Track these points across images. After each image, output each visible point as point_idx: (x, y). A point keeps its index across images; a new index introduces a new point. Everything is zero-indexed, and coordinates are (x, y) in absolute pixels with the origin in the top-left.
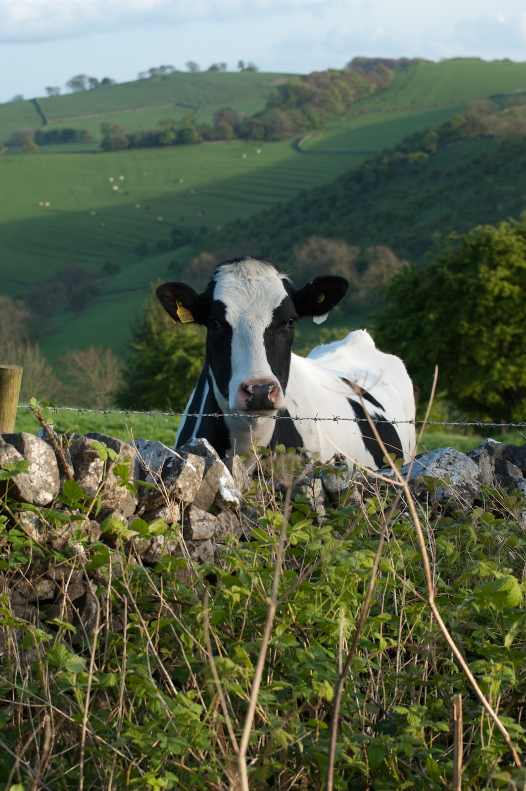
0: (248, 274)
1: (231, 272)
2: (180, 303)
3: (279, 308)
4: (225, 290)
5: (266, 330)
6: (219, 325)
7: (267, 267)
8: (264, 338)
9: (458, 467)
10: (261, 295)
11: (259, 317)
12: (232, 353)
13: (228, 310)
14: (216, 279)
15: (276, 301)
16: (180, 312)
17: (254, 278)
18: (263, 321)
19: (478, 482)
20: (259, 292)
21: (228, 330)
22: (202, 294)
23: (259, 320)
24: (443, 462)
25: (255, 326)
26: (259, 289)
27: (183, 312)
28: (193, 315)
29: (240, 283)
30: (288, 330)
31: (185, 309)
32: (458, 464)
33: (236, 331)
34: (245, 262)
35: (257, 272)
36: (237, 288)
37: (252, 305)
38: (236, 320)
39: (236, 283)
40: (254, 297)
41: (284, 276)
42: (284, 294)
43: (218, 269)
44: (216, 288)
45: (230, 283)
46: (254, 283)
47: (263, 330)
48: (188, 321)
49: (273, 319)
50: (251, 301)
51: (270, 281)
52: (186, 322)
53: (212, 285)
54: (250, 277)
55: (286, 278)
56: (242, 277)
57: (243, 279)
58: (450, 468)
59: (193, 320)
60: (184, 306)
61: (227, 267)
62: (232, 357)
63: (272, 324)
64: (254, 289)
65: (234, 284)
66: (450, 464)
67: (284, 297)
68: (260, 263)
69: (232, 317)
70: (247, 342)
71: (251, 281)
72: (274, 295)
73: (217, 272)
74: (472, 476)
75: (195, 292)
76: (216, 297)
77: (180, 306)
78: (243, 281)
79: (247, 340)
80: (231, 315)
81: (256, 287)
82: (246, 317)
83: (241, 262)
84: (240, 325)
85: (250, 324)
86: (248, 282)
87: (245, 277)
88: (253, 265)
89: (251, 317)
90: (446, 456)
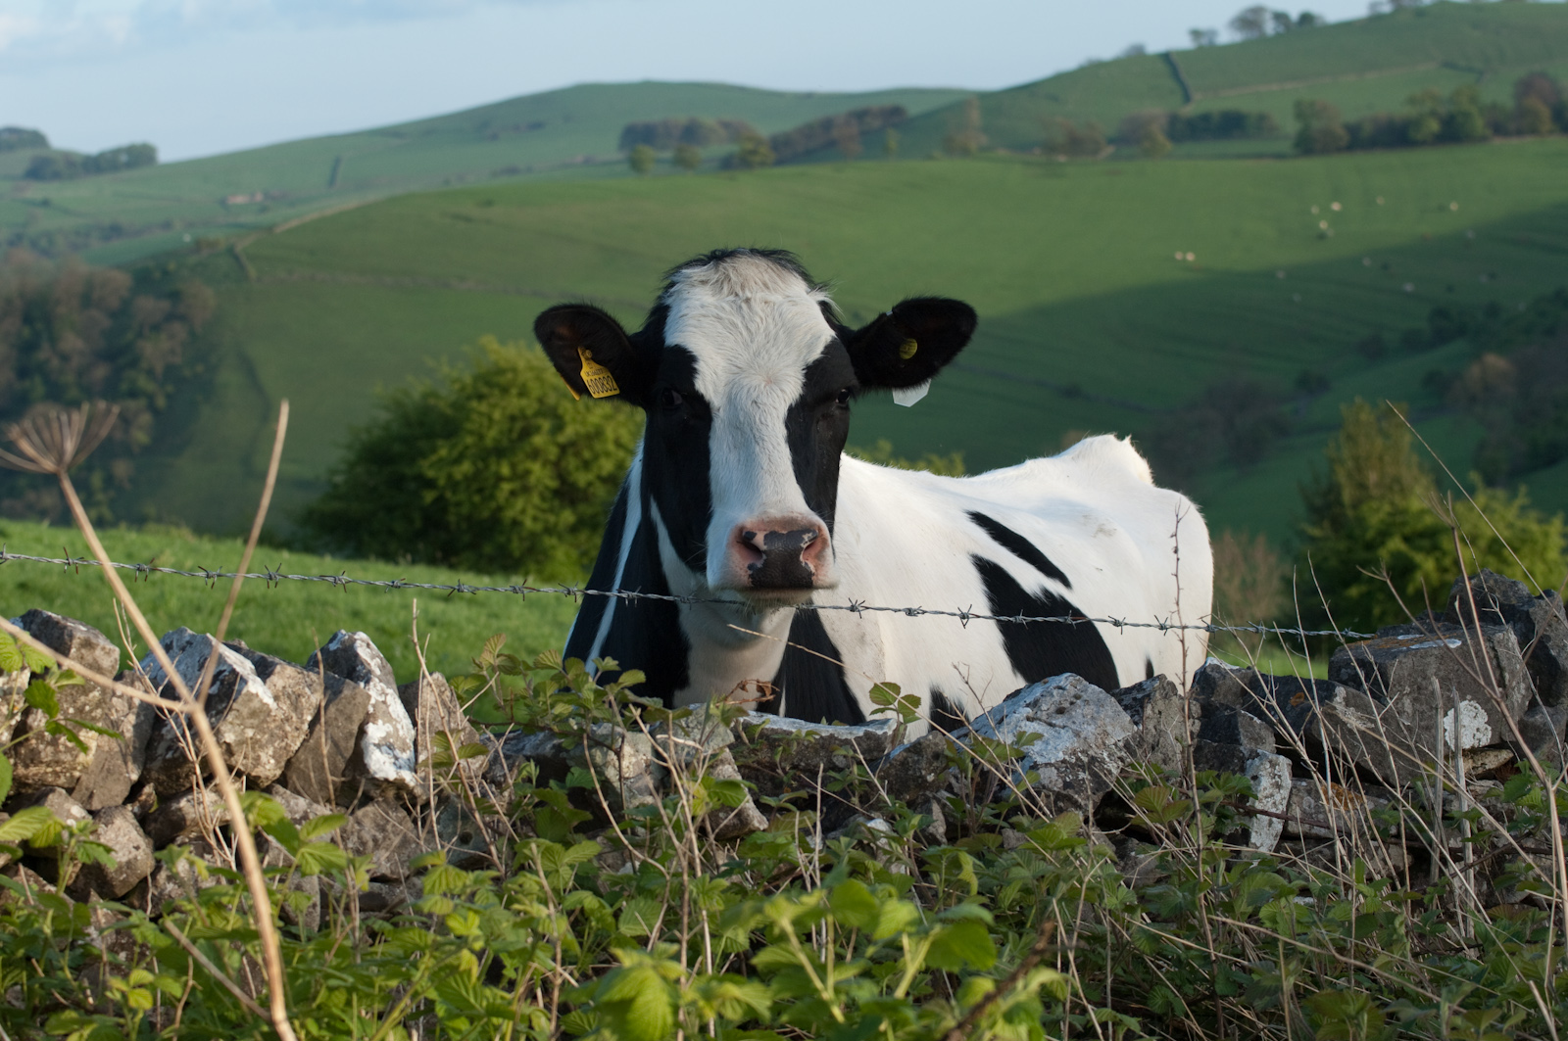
0: (743, 287)
1: (703, 282)
2: (588, 354)
3: (818, 363)
4: (693, 322)
5: (791, 410)
6: (678, 400)
7: (785, 274)
8: (787, 427)
9: (1079, 719)
10: (777, 333)
11: (772, 381)
12: (713, 463)
13: (700, 366)
14: (669, 301)
15: (810, 347)
16: (588, 373)
17: (758, 295)
18: (782, 390)
19: (1122, 754)
20: (772, 326)
21: (701, 409)
22: (637, 335)
23: (775, 387)
24: (1044, 707)
25: (765, 400)
26: (770, 320)
27: (595, 374)
28: (618, 379)
29: (727, 307)
30: (837, 412)
31: (598, 367)
32: (1078, 712)
33: (721, 413)
34: (735, 259)
35: (766, 285)
36: (719, 318)
37: (757, 354)
38: (721, 389)
39: (716, 307)
40: (760, 338)
41: (821, 296)
42: (828, 334)
43: (675, 279)
44: (669, 320)
45: (702, 306)
46: (757, 306)
47: (782, 411)
48: (606, 394)
49: (805, 385)
50: (754, 346)
51: (794, 303)
52: (602, 395)
53: (660, 315)
54: (749, 295)
55: (827, 300)
56: (730, 293)
57: (732, 298)
58: (1059, 721)
59: (617, 392)
60: (596, 359)
61: (697, 273)
62: (713, 472)
63: (801, 397)
64: (758, 320)
65: (713, 309)
66: (1061, 711)
67: (829, 339)
68: (770, 264)
69: (709, 382)
70: (747, 438)
71: (752, 302)
72: (806, 334)
73: (672, 284)
75: (621, 328)
76: (674, 337)
77: (587, 359)
78: (734, 302)
79: (748, 430)
80: (708, 378)
81: (763, 316)
82: (745, 382)
83: (728, 260)
84: (731, 400)
85: (754, 395)
86: (744, 306)
87: (737, 295)
88: (754, 268)
89: (756, 380)
90: (1055, 692)
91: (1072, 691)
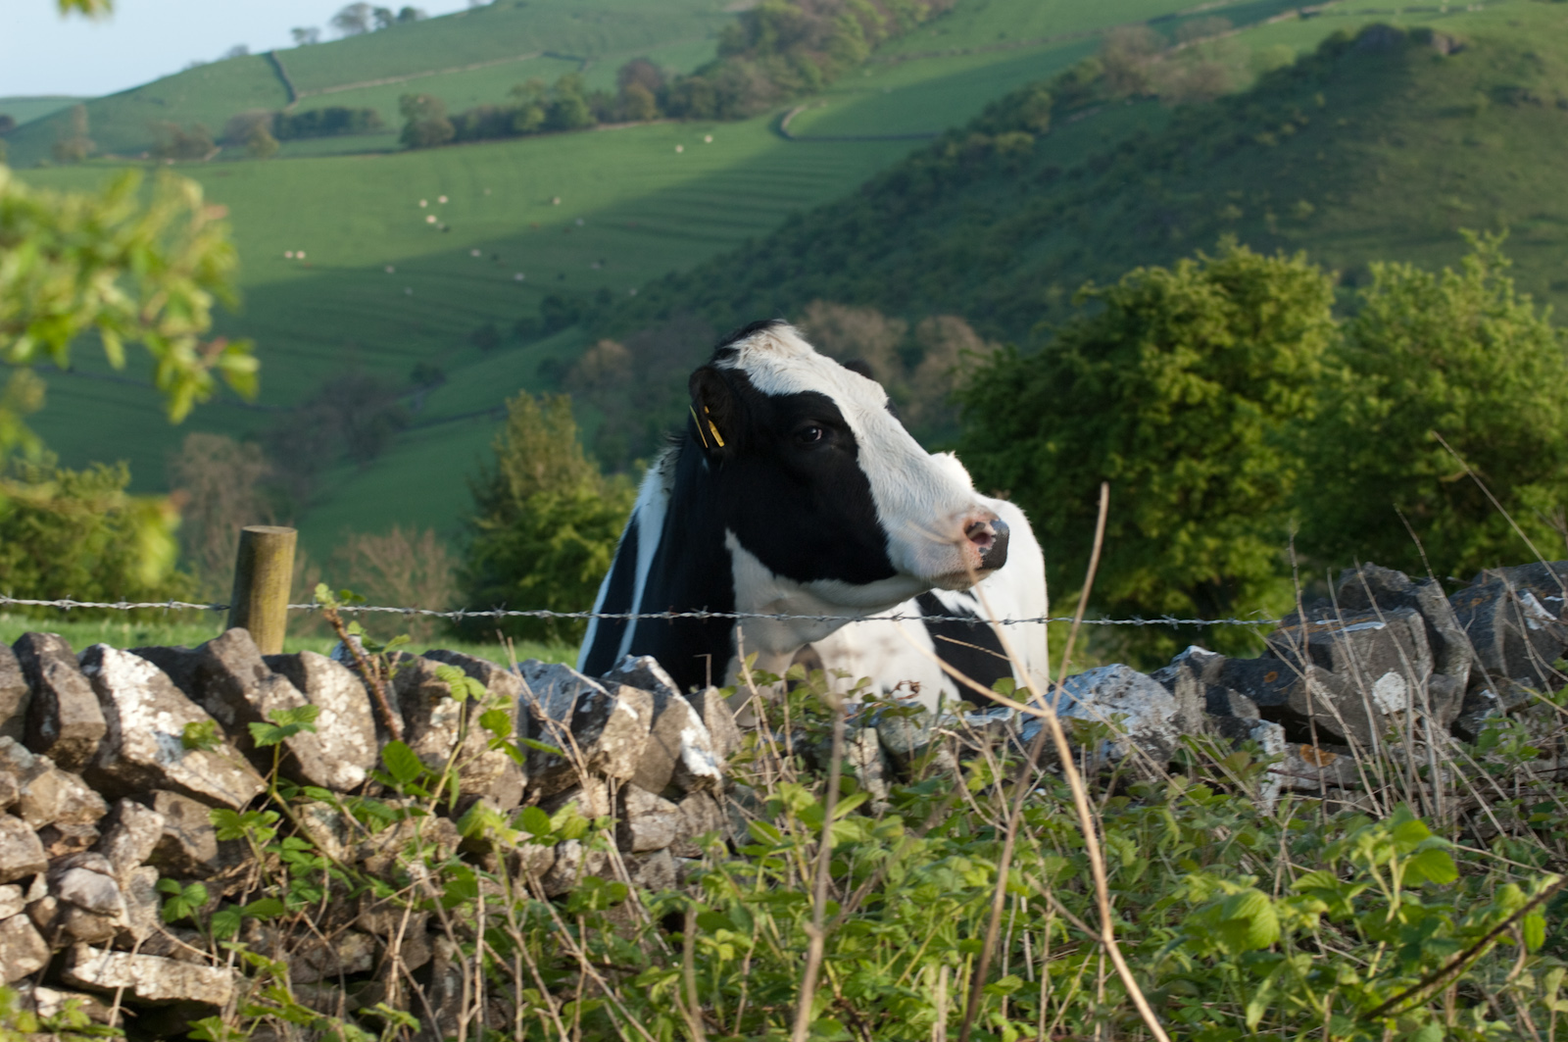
9: (1136, 701)
19: (1174, 728)
24: (1106, 693)
32: (1136, 695)
58: (1120, 703)
66: (1121, 695)
74: (1164, 717)
90: (1112, 680)
91: (1124, 679)
